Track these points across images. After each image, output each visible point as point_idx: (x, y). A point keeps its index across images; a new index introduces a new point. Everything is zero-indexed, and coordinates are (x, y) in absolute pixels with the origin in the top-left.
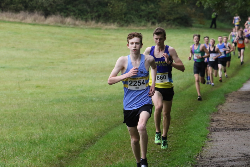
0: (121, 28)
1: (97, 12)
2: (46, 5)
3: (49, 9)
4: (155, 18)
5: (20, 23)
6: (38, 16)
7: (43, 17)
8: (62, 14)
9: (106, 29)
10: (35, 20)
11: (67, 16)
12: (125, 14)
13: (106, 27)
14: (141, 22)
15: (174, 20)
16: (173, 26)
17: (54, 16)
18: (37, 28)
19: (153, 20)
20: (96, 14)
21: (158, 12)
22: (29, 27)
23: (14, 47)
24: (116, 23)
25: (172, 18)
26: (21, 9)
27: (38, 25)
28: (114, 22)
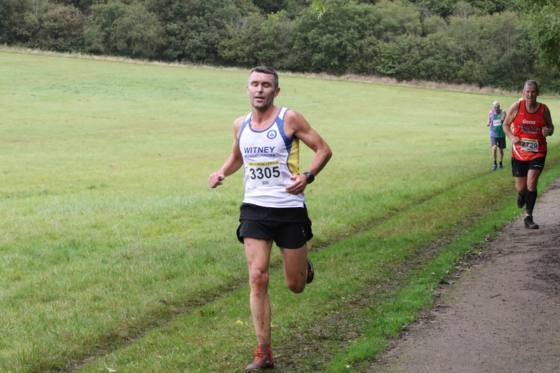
2: (481, 79)
3: (483, 82)
5: (461, 92)
6: (474, 87)
7: (478, 88)
8: (493, 85)
10: (472, 90)
11: (496, 87)
17: (486, 87)
18: (473, 96)
22: (467, 95)
23: (451, 110)
26: (463, 82)
27: (475, 93)
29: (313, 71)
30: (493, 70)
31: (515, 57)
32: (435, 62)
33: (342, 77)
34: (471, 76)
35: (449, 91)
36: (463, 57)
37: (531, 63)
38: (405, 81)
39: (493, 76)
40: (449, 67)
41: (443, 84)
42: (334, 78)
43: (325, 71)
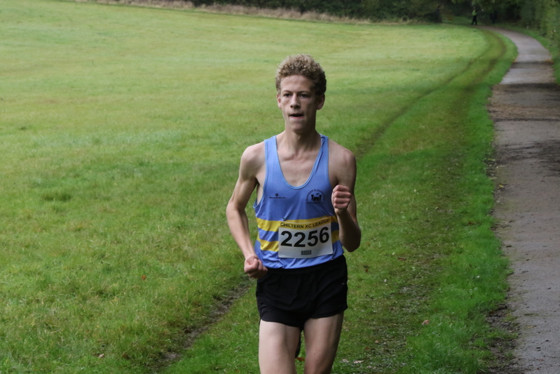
0: (374, 24)
1: (351, 8)
3: (305, 5)
4: (406, 14)
5: (277, 19)
6: (294, 12)
7: (299, 14)
8: (317, 10)
9: (360, 25)
10: (291, 17)
11: (322, 12)
12: (378, 10)
13: (360, 22)
14: (392, 18)
15: (425, 16)
16: (424, 22)
17: (309, 12)
18: (293, 24)
19: (405, 16)
20: (350, 10)
21: (409, 9)
22: (286, 22)
23: (273, 42)
24: (369, 19)
25: (423, 14)
26: (279, 6)
27: (295, 20)
28: (367, 18)
35: (263, 18)
38: (204, 5)
41: (254, 9)
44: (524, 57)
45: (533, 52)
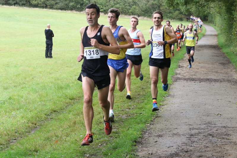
2: (139, 13)
3: (139, 15)
15: (178, 19)
17: (141, 17)
21: (173, 16)
29: (70, 10)
30: (144, 10)
31: (153, 4)
32: (120, 6)
33: (82, 12)
34: (134, 12)
35: (126, 18)
36: (132, 4)
37: (159, 7)
39: (143, 12)
40: (126, 8)
41: (123, 15)
42: (78, 13)
43: (74, 10)
44: (208, 33)
45: (211, 31)
